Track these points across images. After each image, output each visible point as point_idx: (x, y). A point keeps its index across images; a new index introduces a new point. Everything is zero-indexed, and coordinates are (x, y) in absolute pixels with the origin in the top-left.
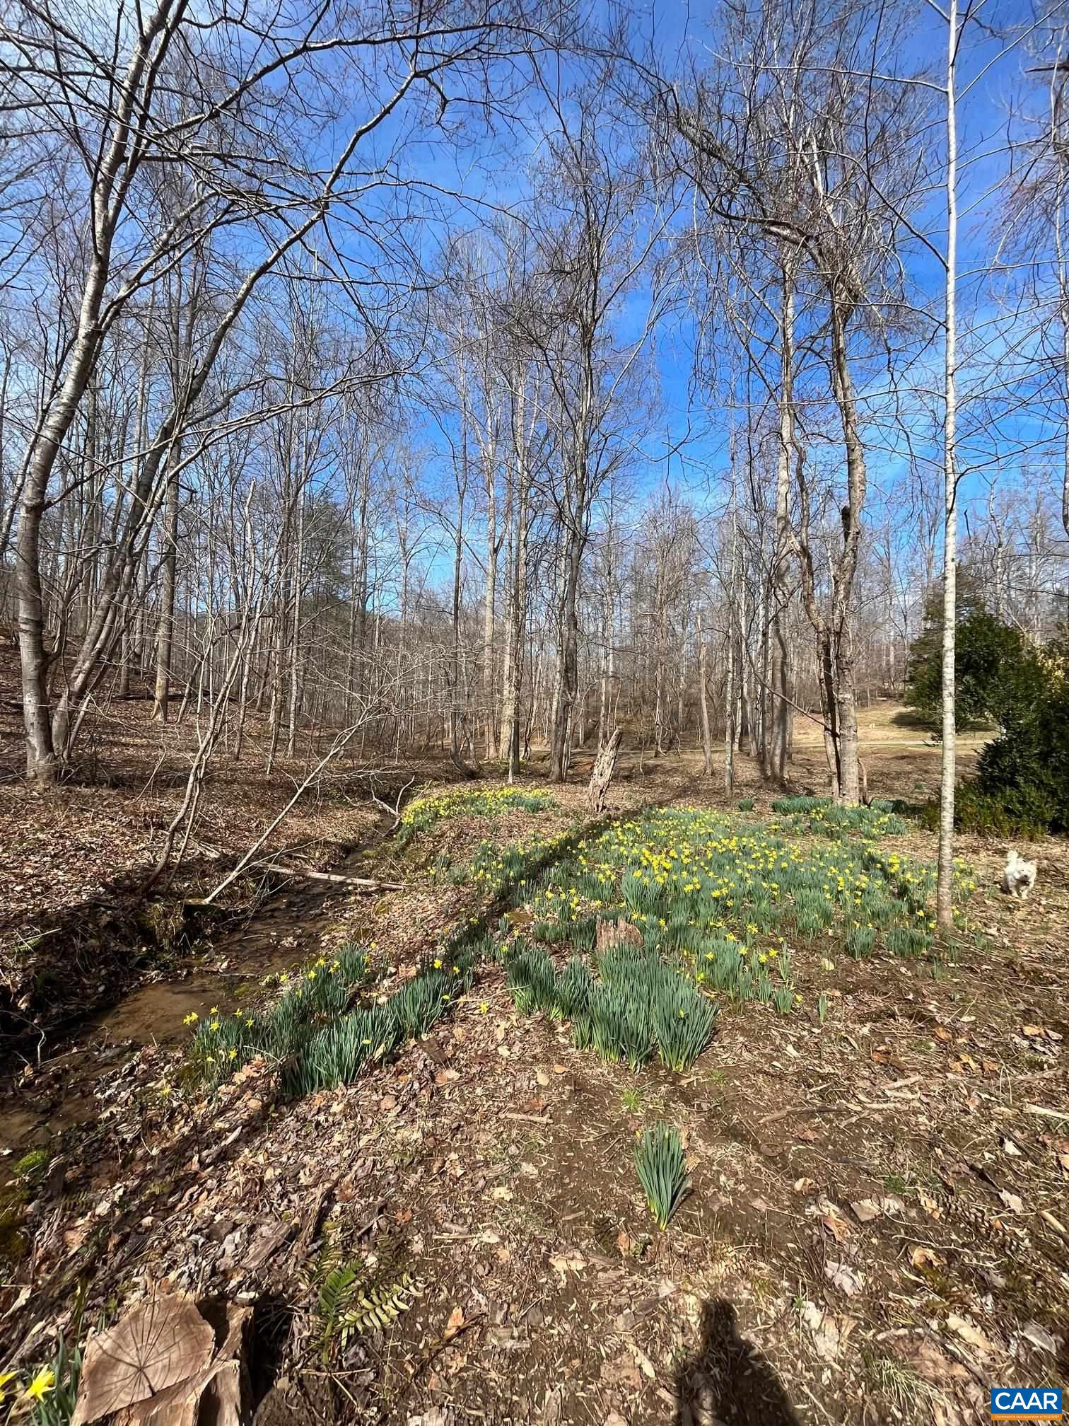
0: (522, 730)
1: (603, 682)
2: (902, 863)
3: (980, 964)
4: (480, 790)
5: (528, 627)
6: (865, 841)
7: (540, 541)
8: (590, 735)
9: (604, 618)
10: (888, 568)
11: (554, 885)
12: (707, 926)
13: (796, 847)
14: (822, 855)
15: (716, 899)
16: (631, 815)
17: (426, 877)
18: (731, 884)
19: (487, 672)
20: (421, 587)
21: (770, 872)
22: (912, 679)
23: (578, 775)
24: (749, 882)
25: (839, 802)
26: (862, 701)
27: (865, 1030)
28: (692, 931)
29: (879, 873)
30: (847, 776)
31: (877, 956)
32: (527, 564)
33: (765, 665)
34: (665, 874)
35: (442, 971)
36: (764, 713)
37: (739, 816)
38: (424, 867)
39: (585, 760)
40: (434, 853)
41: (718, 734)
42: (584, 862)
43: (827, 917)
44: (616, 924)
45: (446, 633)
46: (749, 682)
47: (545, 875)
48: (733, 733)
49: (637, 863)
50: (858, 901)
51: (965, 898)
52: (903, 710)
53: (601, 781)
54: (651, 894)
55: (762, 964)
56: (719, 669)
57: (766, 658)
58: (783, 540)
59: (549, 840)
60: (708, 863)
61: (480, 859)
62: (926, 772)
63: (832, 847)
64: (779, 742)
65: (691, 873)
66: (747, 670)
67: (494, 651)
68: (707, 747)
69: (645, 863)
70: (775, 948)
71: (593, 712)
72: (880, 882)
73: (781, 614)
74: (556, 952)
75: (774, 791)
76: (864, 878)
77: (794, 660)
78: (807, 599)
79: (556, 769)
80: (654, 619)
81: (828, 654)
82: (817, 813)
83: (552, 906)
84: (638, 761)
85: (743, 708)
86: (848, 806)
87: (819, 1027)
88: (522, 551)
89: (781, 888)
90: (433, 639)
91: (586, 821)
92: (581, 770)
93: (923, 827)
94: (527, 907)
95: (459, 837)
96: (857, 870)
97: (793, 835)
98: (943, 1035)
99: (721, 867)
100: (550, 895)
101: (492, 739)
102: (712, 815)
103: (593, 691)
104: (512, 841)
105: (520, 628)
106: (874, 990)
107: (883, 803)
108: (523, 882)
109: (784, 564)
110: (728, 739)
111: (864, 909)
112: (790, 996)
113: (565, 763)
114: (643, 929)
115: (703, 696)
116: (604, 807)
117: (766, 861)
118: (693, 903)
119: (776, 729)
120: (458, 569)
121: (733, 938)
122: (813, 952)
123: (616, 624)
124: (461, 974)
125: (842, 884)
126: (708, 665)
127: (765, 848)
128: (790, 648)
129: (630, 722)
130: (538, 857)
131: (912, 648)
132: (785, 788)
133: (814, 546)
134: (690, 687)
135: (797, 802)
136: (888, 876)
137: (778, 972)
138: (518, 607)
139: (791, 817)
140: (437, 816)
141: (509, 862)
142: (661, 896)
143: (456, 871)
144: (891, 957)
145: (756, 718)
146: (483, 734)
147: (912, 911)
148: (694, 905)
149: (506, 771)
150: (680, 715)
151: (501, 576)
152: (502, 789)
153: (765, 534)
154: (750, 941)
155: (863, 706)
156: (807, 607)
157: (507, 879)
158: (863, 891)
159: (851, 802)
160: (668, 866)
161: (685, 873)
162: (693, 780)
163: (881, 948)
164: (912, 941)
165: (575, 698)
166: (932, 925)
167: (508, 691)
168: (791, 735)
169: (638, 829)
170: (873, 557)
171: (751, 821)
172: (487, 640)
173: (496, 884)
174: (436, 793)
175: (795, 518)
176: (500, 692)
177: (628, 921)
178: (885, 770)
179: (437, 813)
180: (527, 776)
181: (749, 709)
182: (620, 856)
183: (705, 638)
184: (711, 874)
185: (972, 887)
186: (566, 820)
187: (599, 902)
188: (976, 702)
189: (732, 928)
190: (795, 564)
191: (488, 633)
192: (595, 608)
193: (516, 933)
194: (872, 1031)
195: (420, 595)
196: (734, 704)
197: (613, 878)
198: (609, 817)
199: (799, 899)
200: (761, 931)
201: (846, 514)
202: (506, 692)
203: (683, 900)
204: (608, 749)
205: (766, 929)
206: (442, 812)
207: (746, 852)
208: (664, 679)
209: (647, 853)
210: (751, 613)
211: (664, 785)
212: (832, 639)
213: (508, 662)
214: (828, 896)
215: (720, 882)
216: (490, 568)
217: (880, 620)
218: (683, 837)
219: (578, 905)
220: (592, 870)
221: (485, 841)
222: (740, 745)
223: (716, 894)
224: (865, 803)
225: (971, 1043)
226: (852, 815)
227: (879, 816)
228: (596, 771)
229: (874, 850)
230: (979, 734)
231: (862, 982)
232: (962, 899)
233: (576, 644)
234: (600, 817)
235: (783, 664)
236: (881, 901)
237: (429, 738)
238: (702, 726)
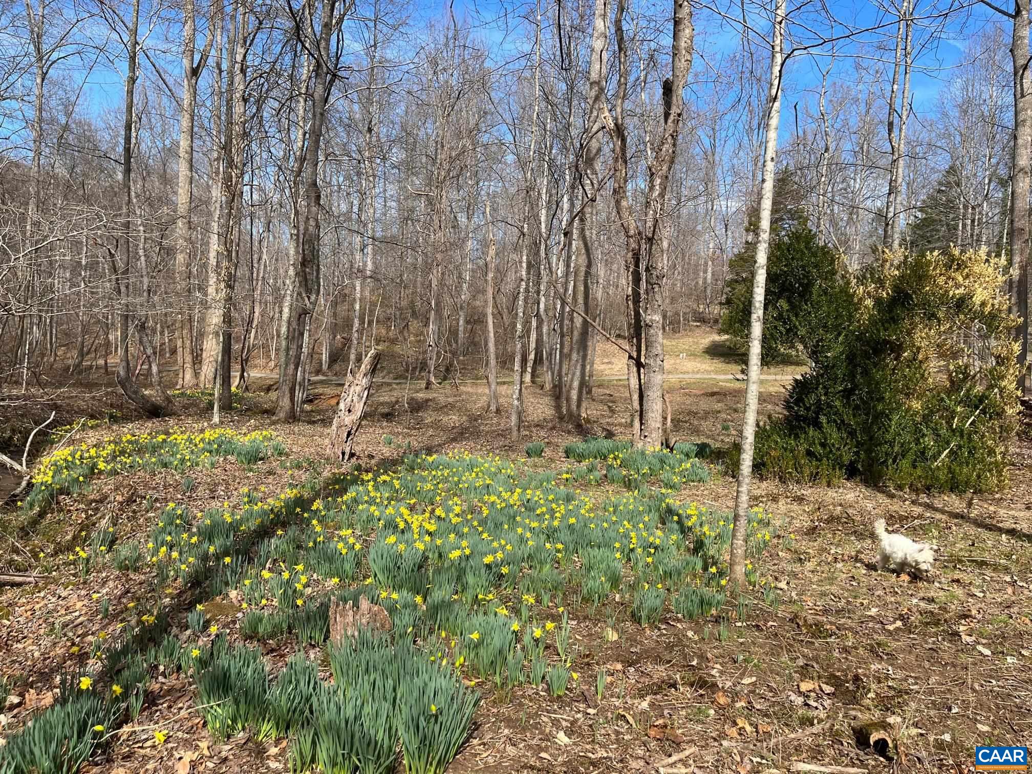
0: (236, 347)
1: (358, 285)
2: (701, 514)
3: (766, 621)
4: (167, 433)
5: (247, 197)
6: (663, 491)
7: (267, 68)
8: (338, 356)
9: (362, 194)
10: (713, 164)
11: (275, 561)
12: (476, 600)
13: (587, 500)
14: (616, 507)
15: (488, 567)
16: (388, 465)
17: (74, 563)
18: (508, 547)
19: (181, 258)
20: (69, 115)
21: (555, 530)
22: (729, 302)
23: (319, 412)
24: (530, 543)
25: (640, 445)
26: (673, 325)
27: (645, 705)
28: (456, 606)
29: (676, 526)
30: (651, 415)
31: (665, 621)
32: (245, 100)
33: (567, 274)
34: (427, 538)
35: (93, 693)
36: (562, 336)
37: (525, 464)
38: (70, 548)
39: (329, 391)
40: (87, 526)
41: (505, 362)
42: (318, 529)
43: (615, 581)
44: (356, 605)
45: (111, 193)
46: (546, 296)
47: (263, 549)
48: (524, 360)
49: (391, 526)
50: (650, 560)
51: (759, 550)
52: (717, 338)
53: (349, 420)
54: (407, 564)
55: (537, 641)
56: (511, 277)
57: (568, 266)
58: (595, 113)
59: (270, 501)
60: (483, 522)
61: (163, 530)
62: (736, 411)
63: (628, 499)
64: (578, 373)
65: (460, 536)
66: (545, 279)
67: (190, 226)
68: (492, 378)
69: (402, 525)
70: (553, 621)
71: (342, 325)
72: (674, 537)
73: (588, 210)
74: (272, 651)
75: (569, 432)
76: (659, 533)
77: (600, 270)
78: (618, 193)
79: (286, 403)
80: (430, 202)
81: (637, 265)
82: (615, 458)
83: (272, 589)
84: (404, 393)
85: (539, 327)
86: (650, 449)
87: (595, 707)
88: (238, 78)
89: (566, 549)
90: (87, 199)
91: (326, 474)
92: (323, 405)
93: (726, 473)
94: (233, 594)
95: (130, 501)
96: (653, 524)
97: (586, 485)
98: (722, 700)
99: (498, 526)
100: (266, 574)
101: (188, 358)
102: (492, 462)
103: (343, 297)
104: (215, 504)
105: (233, 194)
106: (658, 660)
107: (686, 447)
108: (227, 560)
109: (594, 144)
110: (517, 367)
111: (656, 568)
112: (565, 675)
113: (299, 395)
114: (392, 610)
115: (490, 310)
116: (352, 455)
117: (553, 517)
118: (460, 573)
119: (575, 356)
120: (130, 92)
121: (505, 612)
122: (596, 622)
123: (379, 204)
124: (125, 695)
125: (634, 541)
126: (498, 270)
127: (552, 501)
128: (598, 254)
129: (393, 341)
130: (253, 524)
131: (731, 265)
132: (582, 429)
133: (631, 124)
134: (474, 297)
135: (593, 445)
136: (684, 530)
137: (556, 649)
138: (231, 164)
139: (585, 463)
140: (92, 472)
141: (208, 535)
142: (420, 567)
143: (124, 551)
144: (679, 620)
145: (552, 341)
146: (174, 352)
147: (705, 568)
148: (461, 574)
149: (210, 406)
150: (461, 335)
151: (205, 113)
152: (202, 431)
153: (575, 102)
154: (525, 613)
155: (674, 331)
156: (618, 202)
157: (205, 558)
158: (656, 548)
159: (653, 446)
160: (432, 528)
161: (452, 536)
162: (473, 419)
163: (670, 611)
164: (702, 602)
165: (314, 304)
166: (723, 582)
167: (215, 290)
168: (592, 364)
169: (396, 483)
170: (698, 149)
171: (540, 470)
172: (182, 209)
173: (187, 565)
174: (92, 437)
175: (611, 88)
176: (202, 289)
177: (374, 601)
178: (694, 409)
179: (94, 466)
180: (241, 413)
181: (545, 329)
182: (370, 519)
183: (497, 234)
184: (485, 535)
185: (767, 538)
186: (296, 472)
187: (336, 580)
188: (788, 331)
189: (505, 601)
190: (607, 146)
191: (182, 198)
192: (348, 177)
193: (213, 630)
194: (652, 705)
195: (66, 128)
196: (527, 323)
197: (358, 547)
198: (358, 468)
199: (585, 561)
200: (539, 601)
201: (668, 89)
202: (211, 290)
203: (449, 568)
204: (359, 376)
205: (546, 599)
206: (102, 466)
207: (529, 507)
208: (442, 283)
209: (405, 511)
210: (554, 206)
211: (436, 425)
212: (643, 246)
213: (215, 245)
214: (618, 555)
215: (495, 544)
216: (186, 97)
217: (699, 228)
218: (455, 491)
219: (307, 585)
220: (329, 539)
221: (171, 505)
222: (534, 375)
223: (488, 559)
224: (668, 446)
225: (750, 707)
226: (654, 461)
227: (681, 462)
228: (342, 406)
229: (673, 501)
230: (790, 369)
231: (646, 651)
232: (755, 553)
233: (318, 226)
234: (347, 467)
235: (587, 274)
236: (675, 558)
237: (82, 355)
238: (487, 351)
